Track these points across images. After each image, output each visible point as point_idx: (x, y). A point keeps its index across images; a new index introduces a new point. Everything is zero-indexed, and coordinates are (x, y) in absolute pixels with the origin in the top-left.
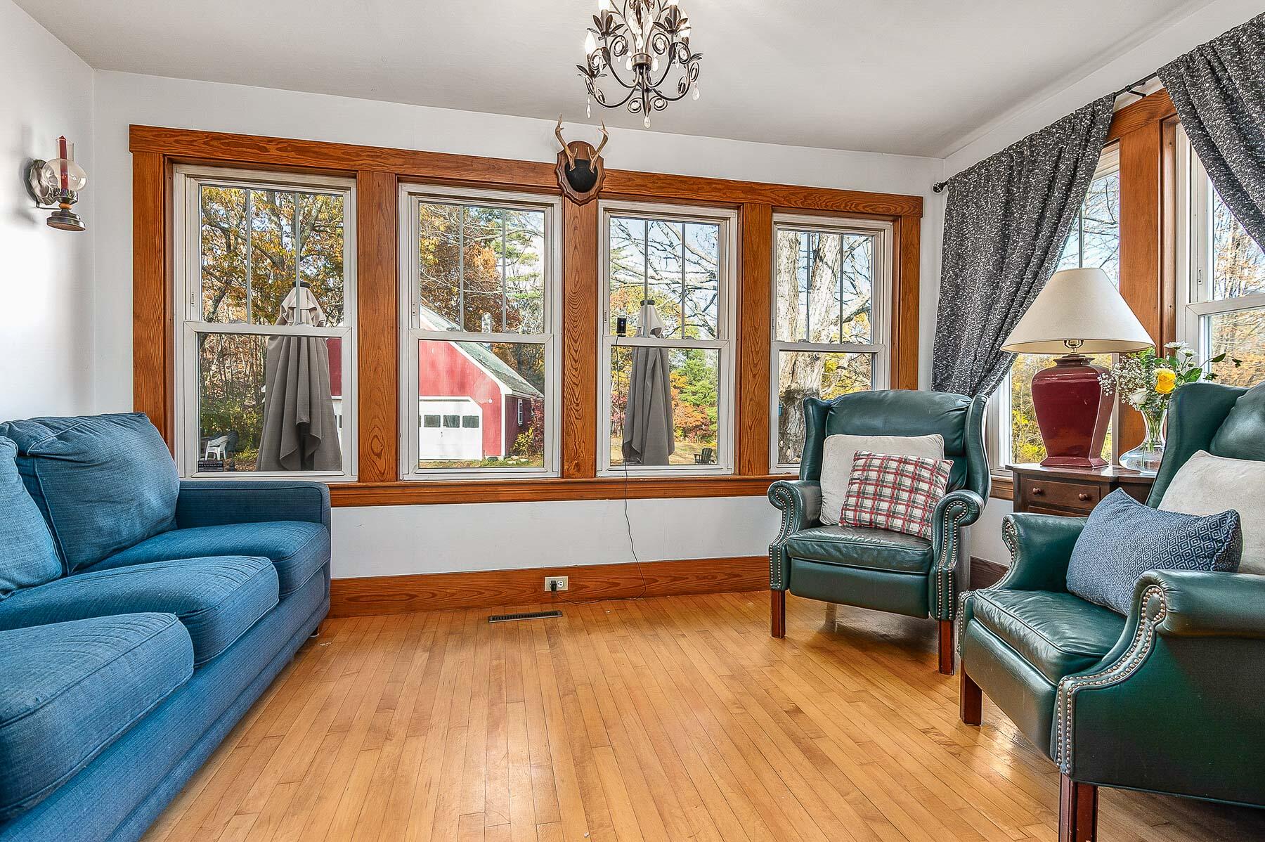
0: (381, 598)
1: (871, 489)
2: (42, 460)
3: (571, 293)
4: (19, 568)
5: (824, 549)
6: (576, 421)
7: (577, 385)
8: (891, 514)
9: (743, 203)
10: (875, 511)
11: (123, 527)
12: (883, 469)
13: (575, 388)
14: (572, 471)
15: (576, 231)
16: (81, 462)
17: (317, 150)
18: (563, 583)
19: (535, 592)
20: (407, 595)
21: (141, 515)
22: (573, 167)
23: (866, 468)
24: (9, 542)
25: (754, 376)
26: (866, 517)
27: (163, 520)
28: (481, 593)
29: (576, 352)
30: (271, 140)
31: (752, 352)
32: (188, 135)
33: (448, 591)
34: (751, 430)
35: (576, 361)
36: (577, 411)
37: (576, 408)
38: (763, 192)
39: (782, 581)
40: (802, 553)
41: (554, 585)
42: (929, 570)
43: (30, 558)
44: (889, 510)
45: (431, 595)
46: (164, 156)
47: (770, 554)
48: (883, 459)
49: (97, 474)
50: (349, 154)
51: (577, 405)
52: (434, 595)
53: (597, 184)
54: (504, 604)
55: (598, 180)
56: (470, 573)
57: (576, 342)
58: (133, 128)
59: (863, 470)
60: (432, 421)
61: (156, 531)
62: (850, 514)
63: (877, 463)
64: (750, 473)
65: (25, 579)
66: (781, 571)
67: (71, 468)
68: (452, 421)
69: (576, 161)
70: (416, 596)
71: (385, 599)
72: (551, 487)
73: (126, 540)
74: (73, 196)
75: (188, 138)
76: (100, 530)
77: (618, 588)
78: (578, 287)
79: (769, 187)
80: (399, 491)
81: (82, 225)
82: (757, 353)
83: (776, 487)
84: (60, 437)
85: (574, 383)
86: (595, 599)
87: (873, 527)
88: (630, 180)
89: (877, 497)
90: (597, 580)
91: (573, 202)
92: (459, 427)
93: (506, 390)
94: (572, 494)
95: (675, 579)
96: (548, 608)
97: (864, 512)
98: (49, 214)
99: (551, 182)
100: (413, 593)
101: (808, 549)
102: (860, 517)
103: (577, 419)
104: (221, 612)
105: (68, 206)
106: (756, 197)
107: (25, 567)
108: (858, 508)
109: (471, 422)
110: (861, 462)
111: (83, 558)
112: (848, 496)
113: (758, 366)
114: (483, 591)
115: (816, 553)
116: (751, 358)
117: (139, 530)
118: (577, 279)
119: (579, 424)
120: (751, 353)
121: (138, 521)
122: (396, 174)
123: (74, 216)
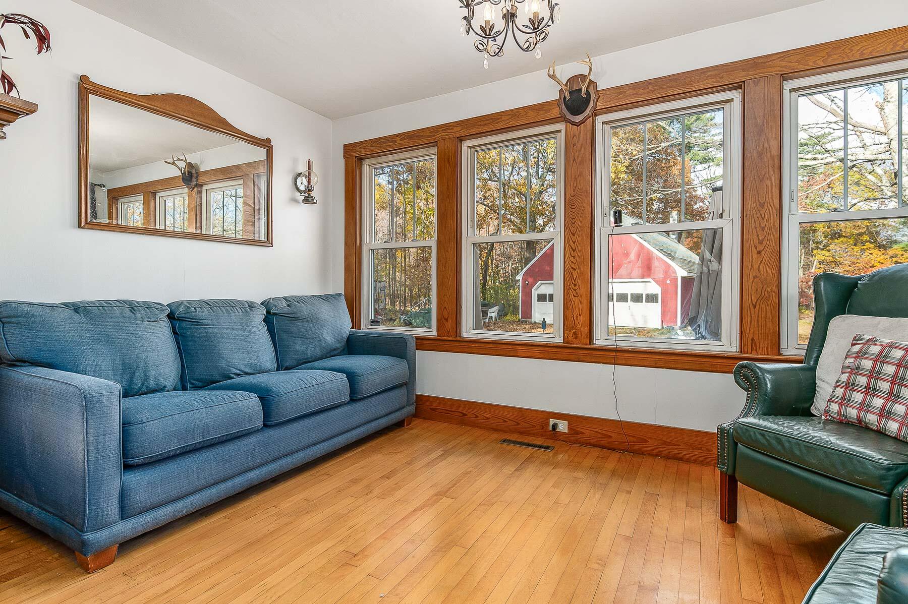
0: (448, 412)
1: (862, 380)
2: (278, 316)
3: (571, 197)
4: (244, 365)
5: (766, 439)
6: (573, 298)
7: (575, 270)
8: (885, 414)
9: (744, 81)
10: (864, 407)
11: (309, 351)
12: (882, 358)
13: (573, 272)
14: (571, 338)
15: (575, 147)
16: (293, 318)
17: (418, 134)
18: (563, 426)
19: (542, 429)
20: (462, 413)
21: (320, 345)
22: (568, 97)
23: (860, 355)
24: (243, 353)
25: (759, 253)
26: (853, 413)
27: (334, 350)
28: (506, 421)
29: (574, 243)
30: (397, 135)
31: (756, 228)
32: (364, 143)
33: (486, 415)
34: (755, 308)
35: (574, 251)
36: (575, 290)
37: (574, 288)
38: (769, 63)
39: (728, 465)
40: (745, 439)
41: (555, 426)
42: (893, 489)
43: (252, 361)
44: (883, 408)
45: (475, 416)
46: (356, 157)
47: (718, 431)
48: (885, 347)
49: (300, 324)
50: (433, 132)
51: (575, 285)
52: (477, 417)
53: (591, 105)
54: (522, 433)
55: (591, 102)
56: (498, 406)
57: (574, 235)
58: (345, 146)
59: (856, 357)
60: (622, 298)
61: (331, 353)
62: (835, 407)
63: (875, 349)
64: (754, 352)
65: (248, 370)
66: (728, 454)
67: (289, 320)
68: (637, 298)
69: (570, 93)
70: (466, 415)
71: (450, 413)
72: (555, 350)
73: (310, 358)
74: (312, 187)
75: (364, 145)
76: (297, 351)
77: (610, 440)
78: (576, 192)
79: (779, 56)
80: (457, 344)
81: (315, 201)
82: (763, 229)
83: (742, 366)
84: (288, 306)
85: (573, 268)
86: (590, 444)
87: (860, 428)
88: (620, 93)
89: (870, 391)
90: (593, 429)
91: (572, 125)
92: (642, 302)
93: (681, 273)
94: (571, 356)
95: (665, 443)
96: (549, 443)
97: (851, 407)
98: (303, 198)
99: (555, 112)
100: (465, 412)
101: (750, 436)
102: (845, 411)
103: (575, 296)
104: (284, 398)
105: (311, 193)
106: (759, 71)
107: (250, 365)
108: (844, 401)
109: (652, 298)
110: (857, 348)
111: (287, 364)
112: (836, 386)
113: (765, 242)
114: (507, 420)
115: (757, 441)
116: (755, 234)
117: (318, 353)
118: (575, 185)
119: (576, 300)
120: (754, 230)
121: (318, 349)
122: (457, 138)
123: (312, 197)
